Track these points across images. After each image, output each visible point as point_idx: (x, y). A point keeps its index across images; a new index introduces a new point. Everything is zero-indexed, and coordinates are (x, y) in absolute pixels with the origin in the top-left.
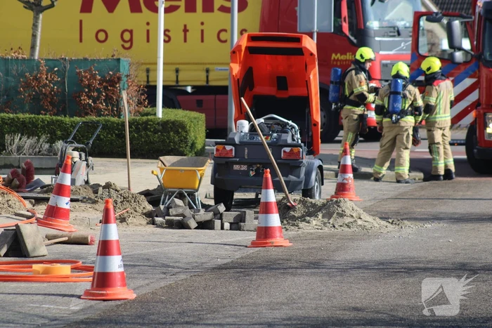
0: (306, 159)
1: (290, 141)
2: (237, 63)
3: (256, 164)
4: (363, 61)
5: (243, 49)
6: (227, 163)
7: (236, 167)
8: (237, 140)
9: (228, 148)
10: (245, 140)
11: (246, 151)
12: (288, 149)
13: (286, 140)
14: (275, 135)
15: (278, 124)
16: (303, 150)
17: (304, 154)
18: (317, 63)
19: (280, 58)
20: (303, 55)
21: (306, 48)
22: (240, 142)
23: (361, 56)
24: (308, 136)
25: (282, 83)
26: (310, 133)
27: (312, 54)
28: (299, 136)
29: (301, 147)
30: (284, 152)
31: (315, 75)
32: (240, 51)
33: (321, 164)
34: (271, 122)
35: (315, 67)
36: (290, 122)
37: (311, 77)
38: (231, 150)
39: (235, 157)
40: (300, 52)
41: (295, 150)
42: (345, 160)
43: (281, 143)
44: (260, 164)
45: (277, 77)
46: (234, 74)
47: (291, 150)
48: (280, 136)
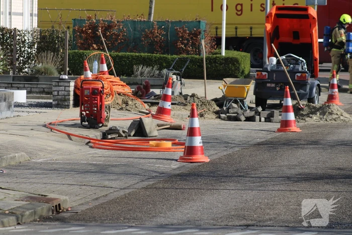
0: (310, 80)
1: (300, 69)
2: (269, 23)
3: (280, 83)
4: (344, 23)
5: (273, 15)
6: (263, 82)
7: (269, 85)
8: (269, 69)
9: (264, 73)
10: (274, 69)
11: (275, 75)
12: (299, 75)
13: (298, 69)
14: (292, 66)
15: (294, 60)
16: (308, 75)
17: (309, 77)
18: (317, 23)
19: (295, 20)
20: (308, 18)
21: (310, 14)
22: (271, 70)
23: (344, 19)
24: (311, 67)
25: (296, 35)
26: (313, 65)
27: (314, 18)
28: (306, 67)
29: (307, 73)
30: (297, 76)
31: (316, 30)
32: (272, 16)
33: (319, 83)
34: (289, 58)
35: (316, 26)
36: (301, 58)
37: (314, 32)
38: (266, 75)
39: (268, 79)
40: (307, 16)
41: (304, 75)
42: (333, 81)
43: (295, 71)
44: (282, 83)
45: (293, 32)
46: (268, 30)
47: (301, 75)
48: (294, 67)
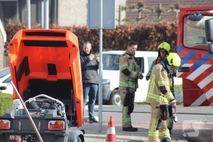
0: (69, 130)
1: (55, 115)
2: (14, 53)
3: (27, 134)
5: (19, 42)
6: (4, 134)
7: (12, 137)
8: (13, 117)
9: (5, 121)
10: (19, 115)
11: (20, 124)
12: (53, 122)
13: (52, 115)
14: (43, 110)
15: (48, 102)
16: (65, 123)
17: (67, 127)
19: (50, 49)
21: (69, 41)
22: (15, 117)
24: (73, 111)
25: (52, 69)
26: (75, 109)
27: (74, 46)
28: (64, 111)
29: (64, 120)
30: (50, 124)
32: (17, 43)
33: (82, 133)
34: (41, 100)
36: (57, 101)
37: (74, 64)
38: (8, 123)
39: (11, 129)
41: (59, 122)
42: (110, 131)
43: (47, 117)
44: (31, 134)
45: (48, 65)
46: (11, 62)
47: (56, 123)
48: (47, 112)
